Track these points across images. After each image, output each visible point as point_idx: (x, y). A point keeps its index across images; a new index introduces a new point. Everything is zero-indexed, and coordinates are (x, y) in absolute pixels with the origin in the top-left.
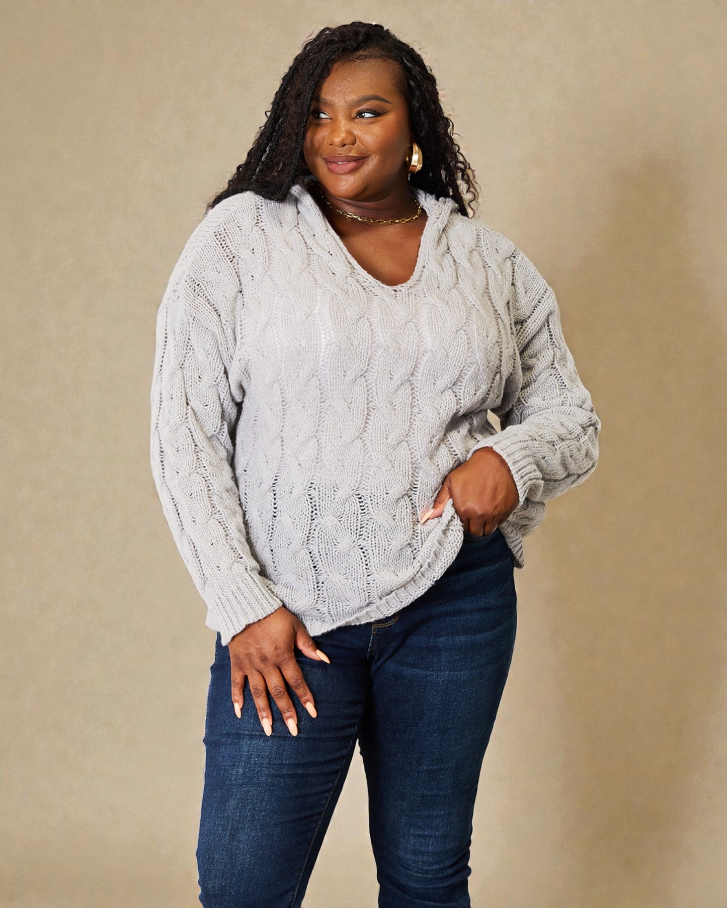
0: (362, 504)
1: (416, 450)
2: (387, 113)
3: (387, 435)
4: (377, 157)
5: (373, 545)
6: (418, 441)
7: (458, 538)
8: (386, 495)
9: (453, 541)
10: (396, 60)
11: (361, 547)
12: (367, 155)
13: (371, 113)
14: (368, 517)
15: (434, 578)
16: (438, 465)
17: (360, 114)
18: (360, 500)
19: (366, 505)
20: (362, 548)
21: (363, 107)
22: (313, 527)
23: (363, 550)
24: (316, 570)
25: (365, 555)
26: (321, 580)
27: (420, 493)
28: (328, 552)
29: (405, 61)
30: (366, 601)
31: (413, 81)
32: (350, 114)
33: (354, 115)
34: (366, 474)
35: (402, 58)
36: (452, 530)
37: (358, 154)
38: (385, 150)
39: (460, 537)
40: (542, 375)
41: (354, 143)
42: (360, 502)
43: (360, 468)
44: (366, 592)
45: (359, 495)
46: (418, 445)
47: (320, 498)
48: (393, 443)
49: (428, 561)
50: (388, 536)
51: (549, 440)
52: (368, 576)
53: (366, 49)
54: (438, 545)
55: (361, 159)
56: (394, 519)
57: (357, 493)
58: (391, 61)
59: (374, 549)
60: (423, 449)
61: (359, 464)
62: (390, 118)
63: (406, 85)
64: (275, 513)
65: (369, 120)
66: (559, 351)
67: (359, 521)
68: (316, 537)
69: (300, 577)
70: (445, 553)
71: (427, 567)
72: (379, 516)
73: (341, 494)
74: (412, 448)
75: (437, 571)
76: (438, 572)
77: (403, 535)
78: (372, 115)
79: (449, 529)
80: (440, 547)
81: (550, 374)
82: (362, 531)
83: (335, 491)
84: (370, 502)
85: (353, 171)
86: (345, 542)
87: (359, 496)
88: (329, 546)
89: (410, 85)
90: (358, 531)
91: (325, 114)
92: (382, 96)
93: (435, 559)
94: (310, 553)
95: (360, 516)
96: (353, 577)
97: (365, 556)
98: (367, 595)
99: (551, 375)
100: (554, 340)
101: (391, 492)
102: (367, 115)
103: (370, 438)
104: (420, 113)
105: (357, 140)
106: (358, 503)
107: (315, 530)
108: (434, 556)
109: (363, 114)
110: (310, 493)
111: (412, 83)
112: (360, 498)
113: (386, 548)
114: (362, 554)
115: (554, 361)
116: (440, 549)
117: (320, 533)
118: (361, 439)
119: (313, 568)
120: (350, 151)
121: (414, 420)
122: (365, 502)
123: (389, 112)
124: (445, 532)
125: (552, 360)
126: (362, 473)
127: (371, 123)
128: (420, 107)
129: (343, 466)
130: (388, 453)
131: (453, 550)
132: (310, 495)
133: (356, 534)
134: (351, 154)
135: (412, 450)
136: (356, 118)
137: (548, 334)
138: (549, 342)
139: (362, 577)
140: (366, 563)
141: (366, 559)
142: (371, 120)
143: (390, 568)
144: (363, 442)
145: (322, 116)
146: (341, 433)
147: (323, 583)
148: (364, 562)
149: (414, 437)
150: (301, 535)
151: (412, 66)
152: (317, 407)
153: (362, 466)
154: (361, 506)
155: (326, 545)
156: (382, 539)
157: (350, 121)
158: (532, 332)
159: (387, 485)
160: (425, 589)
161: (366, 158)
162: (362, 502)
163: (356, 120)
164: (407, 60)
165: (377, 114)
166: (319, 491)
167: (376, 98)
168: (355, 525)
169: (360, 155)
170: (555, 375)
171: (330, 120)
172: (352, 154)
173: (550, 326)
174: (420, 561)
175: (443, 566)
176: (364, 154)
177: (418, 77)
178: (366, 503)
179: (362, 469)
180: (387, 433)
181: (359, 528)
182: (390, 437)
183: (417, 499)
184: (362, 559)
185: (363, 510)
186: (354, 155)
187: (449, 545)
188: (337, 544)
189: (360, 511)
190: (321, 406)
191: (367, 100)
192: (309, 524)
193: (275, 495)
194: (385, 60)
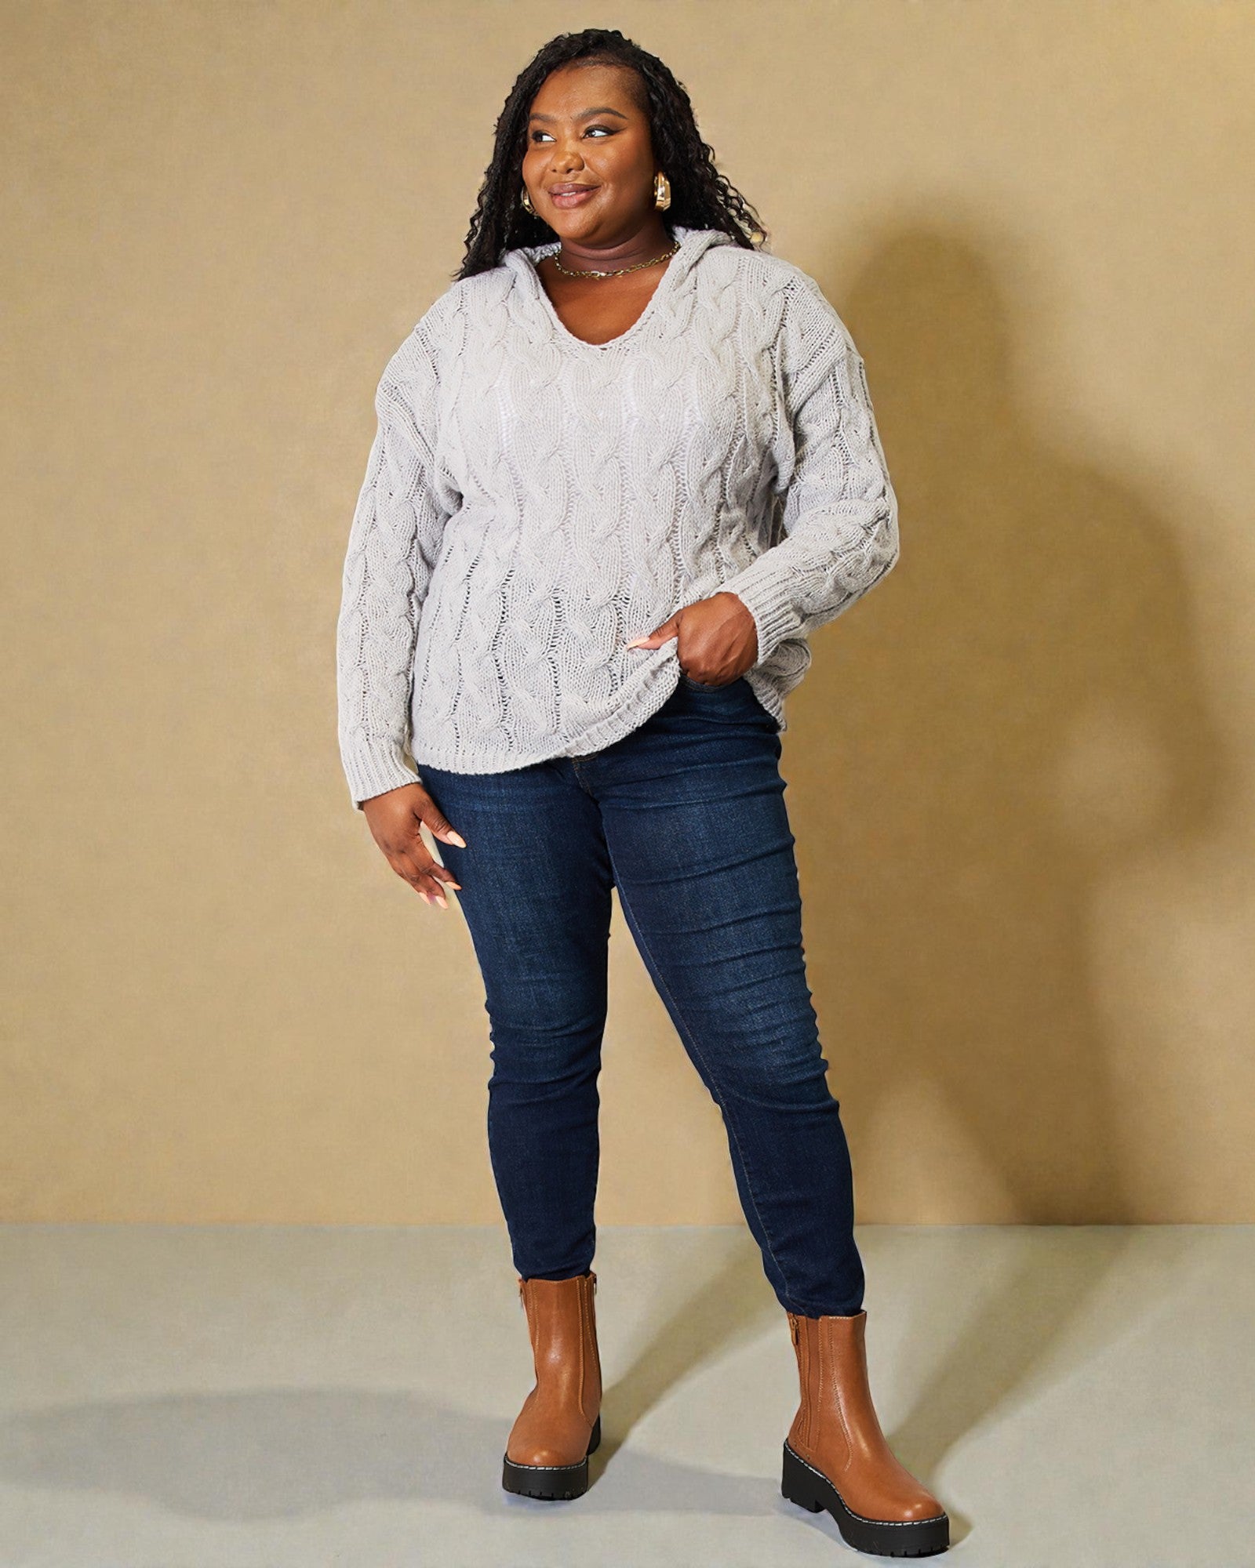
0: (559, 610)
1: (629, 549)
2: (624, 132)
3: (593, 526)
4: (611, 185)
5: (564, 660)
6: (632, 538)
7: (671, 684)
8: (585, 601)
9: (663, 686)
10: (633, 67)
11: (551, 660)
12: (598, 185)
13: (604, 131)
14: (563, 626)
15: (635, 724)
16: (656, 574)
17: (589, 132)
18: (558, 605)
19: (564, 611)
20: (553, 663)
21: (594, 122)
22: (502, 630)
23: (553, 665)
24: (503, 682)
25: (555, 670)
26: (507, 693)
27: (631, 606)
28: (514, 663)
29: (645, 69)
30: (553, 726)
31: (654, 94)
32: (577, 133)
33: (582, 134)
34: (568, 573)
35: (641, 66)
36: (666, 673)
37: (585, 181)
38: (619, 176)
39: (673, 683)
40: (821, 446)
41: (581, 168)
42: (556, 607)
43: (560, 566)
44: (554, 715)
45: (557, 598)
46: (632, 542)
47: (513, 598)
48: (600, 537)
49: (628, 701)
50: (582, 652)
51: (818, 565)
52: (558, 695)
53: (596, 54)
54: (644, 686)
55: (591, 189)
56: (592, 632)
57: (555, 596)
58: (627, 69)
59: (564, 665)
60: (637, 549)
61: (559, 560)
62: (627, 138)
63: (646, 97)
64: (465, 608)
65: (599, 140)
66: (847, 412)
67: (552, 630)
68: (504, 643)
69: (483, 689)
70: (651, 697)
71: (626, 708)
72: (576, 625)
73: (537, 595)
74: (625, 546)
75: (638, 716)
76: (640, 717)
77: (600, 652)
78: (604, 134)
79: (662, 670)
80: (646, 689)
81: (832, 444)
82: (556, 642)
83: (530, 591)
84: (567, 609)
85: (581, 204)
86: (535, 650)
87: (557, 600)
88: (517, 656)
89: (651, 99)
90: (550, 641)
91: (548, 135)
92: (616, 109)
93: (637, 701)
94: (496, 661)
95: (554, 624)
96: (541, 695)
97: (555, 672)
98: (556, 718)
99: (834, 446)
100: (842, 398)
101: (593, 597)
102: (598, 133)
103: (573, 531)
104: (663, 134)
105: (585, 165)
106: (554, 608)
107: (504, 635)
108: (636, 698)
109: (593, 133)
110: (504, 590)
111: (654, 97)
112: (558, 602)
113: (578, 666)
114: (552, 669)
115: (838, 427)
116: (645, 691)
117: (509, 639)
118: (563, 531)
119: (498, 679)
120: (576, 177)
121: (627, 508)
122: (563, 607)
123: (623, 130)
124: (654, 673)
125: (835, 425)
126: (562, 571)
127: (602, 143)
128: (663, 125)
129: (541, 562)
130: (594, 549)
131: (662, 695)
132: (504, 593)
133: (548, 644)
134: (577, 182)
135: (625, 549)
136: (584, 138)
137: (834, 391)
138: (835, 401)
139: (550, 695)
140: (556, 680)
141: (556, 675)
142: (603, 139)
143: (580, 691)
144: (565, 535)
145: (545, 138)
146: (540, 524)
147: (510, 698)
148: (553, 678)
149: (628, 532)
150: (486, 638)
151: (652, 76)
152: (513, 494)
153: (563, 564)
154: (557, 612)
155: (513, 654)
156: (575, 654)
157: (577, 141)
158: (808, 388)
159: (589, 590)
160: (623, 734)
161: (597, 187)
162: (560, 607)
163: (584, 140)
164: (647, 69)
165: (610, 131)
166: (513, 590)
167: (608, 111)
168: (547, 633)
169: (588, 184)
170: (840, 445)
171: (554, 143)
172: (580, 181)
173: (838, 380)
174: (619, 700)
175: (646, 712)
176: (594, 182)
177: (661, 90)
178: (564, 609)
179: (562, 567)
180: (594, 524)
181: (551, 637)
182: (597, 529)
183: (627, 613)
184: (550, 674)
185: (558, 616)
186: (582, 183)
187: (657, 689)
188: (525, 654)
189: (555, 617)
190: (517, 493)
191: (595, 114)
192: (497, 626)
193: (469, 588)
194: (619, 68)
